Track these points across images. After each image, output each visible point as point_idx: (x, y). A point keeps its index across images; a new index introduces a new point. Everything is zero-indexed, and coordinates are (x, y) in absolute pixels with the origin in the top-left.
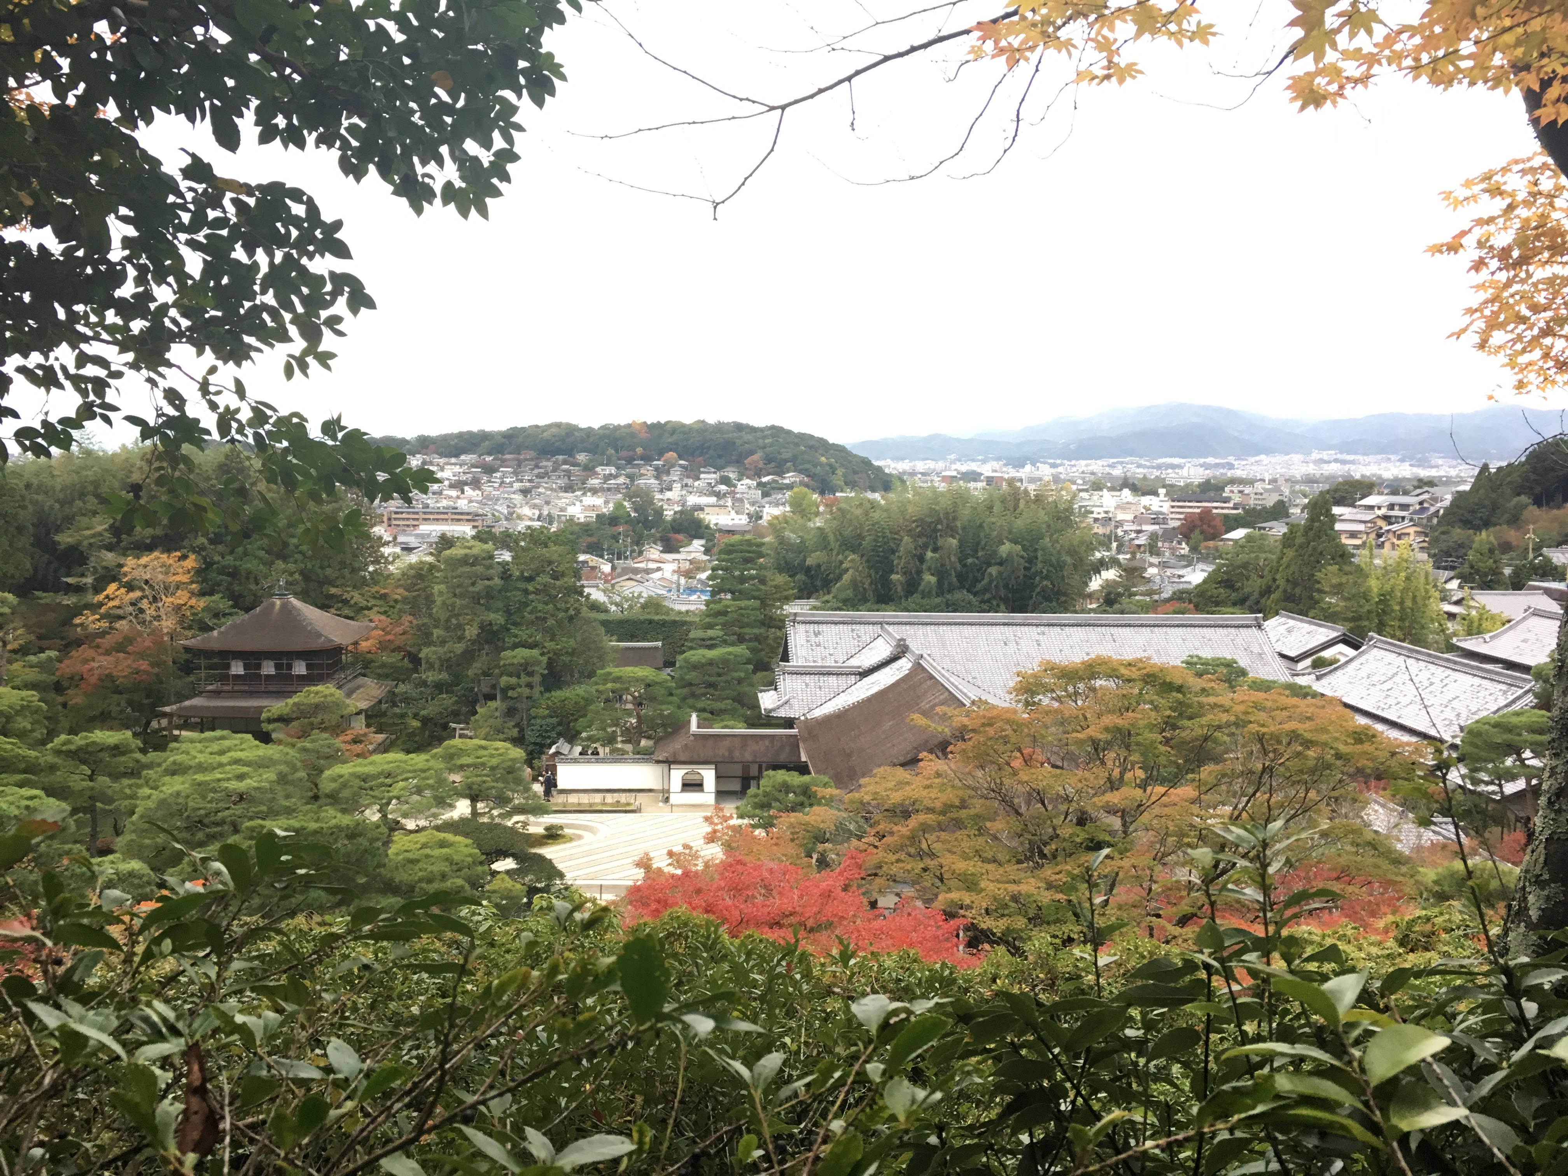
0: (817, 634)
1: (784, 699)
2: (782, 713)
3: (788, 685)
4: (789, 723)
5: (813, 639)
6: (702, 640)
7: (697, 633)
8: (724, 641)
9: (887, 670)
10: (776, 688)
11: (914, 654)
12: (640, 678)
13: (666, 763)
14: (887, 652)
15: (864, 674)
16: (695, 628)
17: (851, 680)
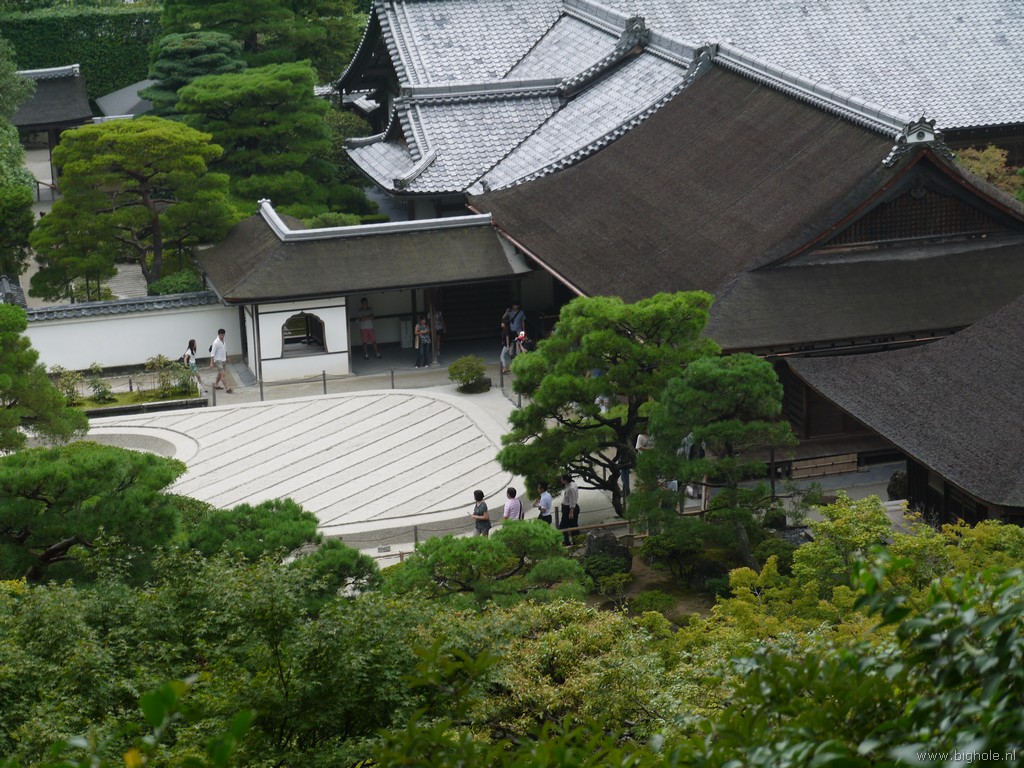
0: (441, 23)
1: (426, 157)
2: (428, 185)
3: (426, 128)
4: (455, 202)
5: (434, 32)
6: (193, 53)
7: (176, 41)
8: (232, 53)
9: (616, 82)
10: (397, 137)
11: (671, 45)
12: (159, 140)
13: (246, 307)
14: (604, 49)
15: (567, 94)
16: (162, 32)
17: (546, 107)
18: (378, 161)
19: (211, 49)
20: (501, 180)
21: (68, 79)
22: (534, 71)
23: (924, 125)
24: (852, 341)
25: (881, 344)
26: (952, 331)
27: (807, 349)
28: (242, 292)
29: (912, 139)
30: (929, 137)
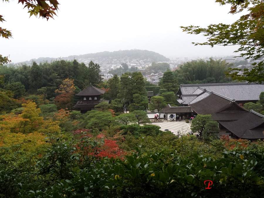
1: (184, 101)
2: (184, 103)
3: (184, 98)
5: (186, 90)
6: (163, 91)
7: (162, 89)
8: (167, 91)
9: (203, 95)
10: (181, 99)
11: (208, 92)
12: (160, 98)
13: (167, 113)
14: (202, 92)
15: (198, 96)
16: (160, 88)
17: (196, 97)
18: (180, 101)
19: (165, 90)
20: (191, 103)
21: (152, 92)
22: (194, 93)
23: (234, 100)
24: (226, 120)
25: (228, 121)
26: (236, 120)
27: (221, 121)
28: (167, 112)
29: (233, 101)
30: (234, 101)
